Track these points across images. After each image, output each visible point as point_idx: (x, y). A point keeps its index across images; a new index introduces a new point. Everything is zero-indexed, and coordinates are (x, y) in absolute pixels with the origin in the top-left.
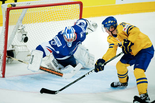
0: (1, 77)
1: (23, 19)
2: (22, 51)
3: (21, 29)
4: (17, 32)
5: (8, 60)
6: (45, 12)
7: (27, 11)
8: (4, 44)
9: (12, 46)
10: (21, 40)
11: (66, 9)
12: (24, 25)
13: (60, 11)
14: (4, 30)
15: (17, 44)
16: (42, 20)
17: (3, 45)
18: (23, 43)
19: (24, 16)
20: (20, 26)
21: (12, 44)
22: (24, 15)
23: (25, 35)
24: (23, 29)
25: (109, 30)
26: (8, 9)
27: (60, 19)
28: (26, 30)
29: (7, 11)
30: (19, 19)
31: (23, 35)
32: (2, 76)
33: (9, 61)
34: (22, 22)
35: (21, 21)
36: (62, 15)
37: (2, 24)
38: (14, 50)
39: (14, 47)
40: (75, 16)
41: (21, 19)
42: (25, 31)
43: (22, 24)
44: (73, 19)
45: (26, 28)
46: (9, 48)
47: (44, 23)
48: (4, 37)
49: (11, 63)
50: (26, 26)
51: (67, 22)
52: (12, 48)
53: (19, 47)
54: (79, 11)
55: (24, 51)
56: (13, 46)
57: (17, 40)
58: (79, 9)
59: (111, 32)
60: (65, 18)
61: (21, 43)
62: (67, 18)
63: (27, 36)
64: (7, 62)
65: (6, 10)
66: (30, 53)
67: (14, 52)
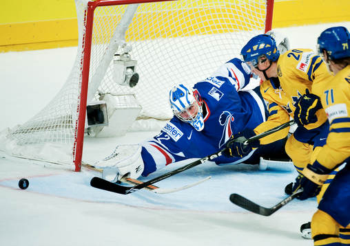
0: (73, 171)
1: (127, 28)
2: (123, 107)
3: (123, 55)
4: (112, 61)
5: (89, 129)
6: (180, 12)
7: (136, 8)
8: (80, 90)
9: (99, 94)
10: (121, 82)
11: (233, 6)
12: (128, 45)
13: (218, 11)
14: (81, 55)
15: (112, 91)
16: (174, 31)
17: (77, 91)
18: (127, 88)
19: (129, 23)
20: (119, 47)
21: (100, 89)
22: (131, 18)
23: (132, 68)
24: (126, 53)
25: (257, 68)
26: (90, 4)
27: (218, 30)
28: (134, 55)
29: (89, 9)
30: (117, 30)
31: (127, 68)
32: (73, 167)
33: (92, 130)
34: (125, 37)
35: (124, 33)
36: (222, 21)
37: (77, 40)
38: (106, 105)
39: (105, 98)
40: (255, 22)
41: (121, 29)
42: (132, 58)
43: (124, 42)
44: (250, 30)
45: (134, 50)
46: (92, 101)
47: (177, 40)
48: (80, 72)
49: (95, 137)
50: (134, 46)
51: (234, 37)
52: (101, 99)
53: (116, 98)
54: (266, 10)
55: (128, 106)
56: (101, 96)
57: (112, 81)
58: (266, 6)
59: (264, 71)
60: (230, 26)
61: (123, 87)
62: (235, 26)
63: (137, 70)
64: (86, 135)
65: (86, 6)
66: (142, 111)
67: (104, 109)
